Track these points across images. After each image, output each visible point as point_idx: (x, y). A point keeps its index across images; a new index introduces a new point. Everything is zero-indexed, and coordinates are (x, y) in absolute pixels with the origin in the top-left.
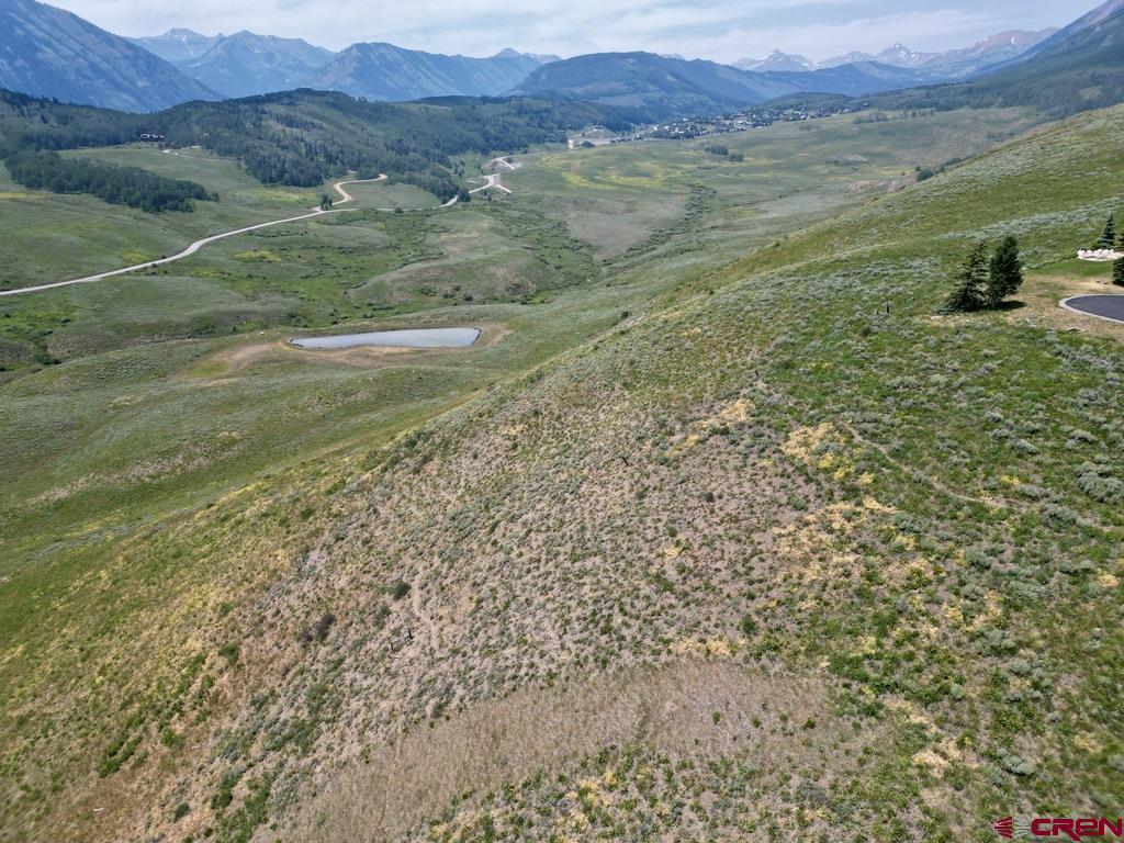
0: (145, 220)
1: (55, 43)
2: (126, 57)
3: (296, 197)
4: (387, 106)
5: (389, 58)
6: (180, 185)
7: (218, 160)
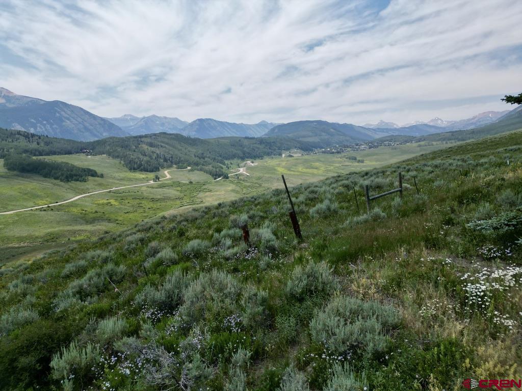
0: (58, 185)
1: (71, 119)
2: (100, 124)
3: (144, 176)
4: (199, 139)
5: (212, 124)
6: (84, 170)
7: (111, 161)
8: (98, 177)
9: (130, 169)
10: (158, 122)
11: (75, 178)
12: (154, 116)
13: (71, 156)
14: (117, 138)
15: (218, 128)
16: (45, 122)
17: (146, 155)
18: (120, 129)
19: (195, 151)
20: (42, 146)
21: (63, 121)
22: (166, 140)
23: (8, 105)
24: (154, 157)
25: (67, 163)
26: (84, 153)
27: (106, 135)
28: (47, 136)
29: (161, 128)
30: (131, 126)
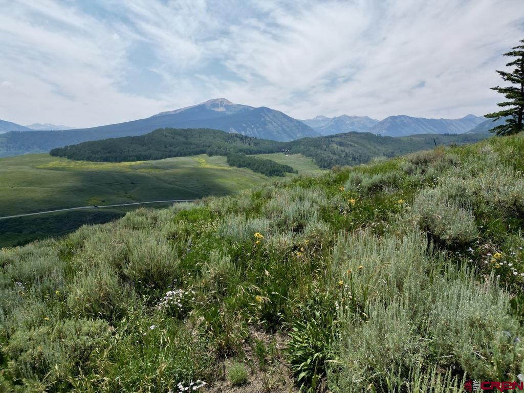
0: (264, 179)
1: (273, 122)
2: (295, 126)
4: (390, 137)
5: (405, 121)
6: (283, 167)
7: (304, 159)
8: (294, 173)
9: (321, 167)
10: (348, 122)
11: (276, 173)
12: (345, 116)
13: (272, 154)
14: (310, 138)
15: (413, 125)
16: (253, 126)
17: (335, 154)
18: (312, 130)
19: (384, 149)
20: (253, 147)
21: (267, 125)
22: (355, 139)
23: (227, 112)
24: (343, 156)
25: (270, 161)
26: (282, 152)
27: (299, 136)
28: (256, 138)
29: (351, 127)
30: (322, 127)
